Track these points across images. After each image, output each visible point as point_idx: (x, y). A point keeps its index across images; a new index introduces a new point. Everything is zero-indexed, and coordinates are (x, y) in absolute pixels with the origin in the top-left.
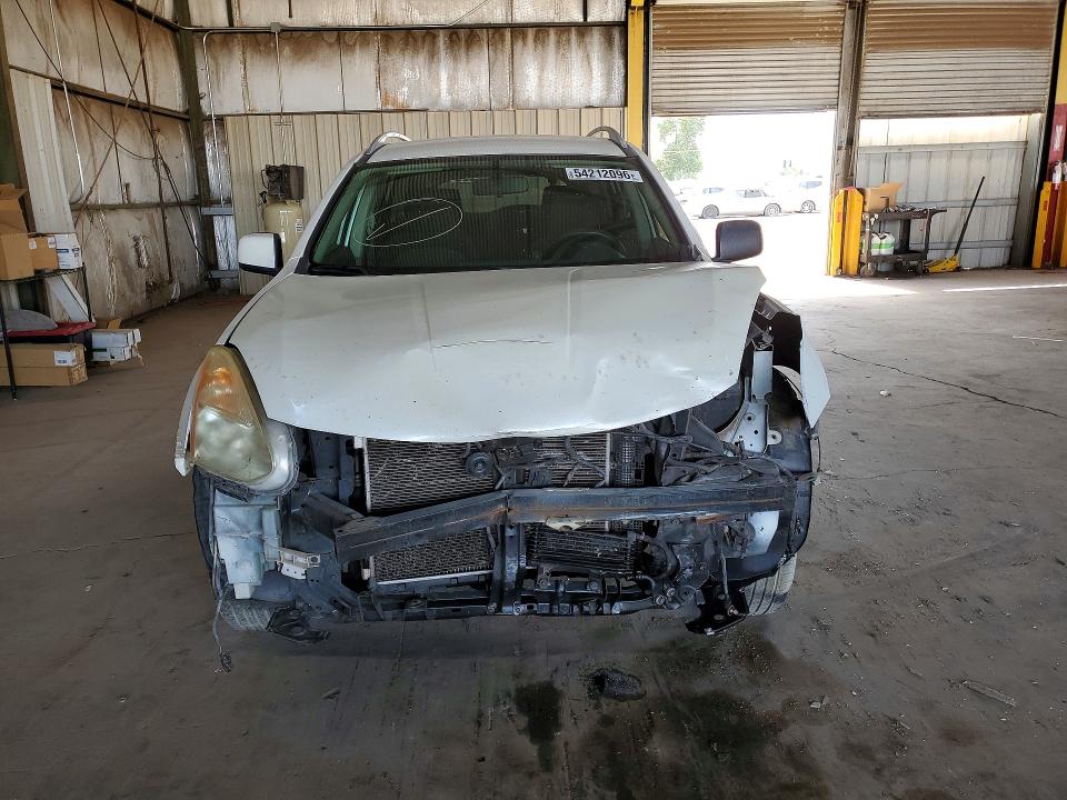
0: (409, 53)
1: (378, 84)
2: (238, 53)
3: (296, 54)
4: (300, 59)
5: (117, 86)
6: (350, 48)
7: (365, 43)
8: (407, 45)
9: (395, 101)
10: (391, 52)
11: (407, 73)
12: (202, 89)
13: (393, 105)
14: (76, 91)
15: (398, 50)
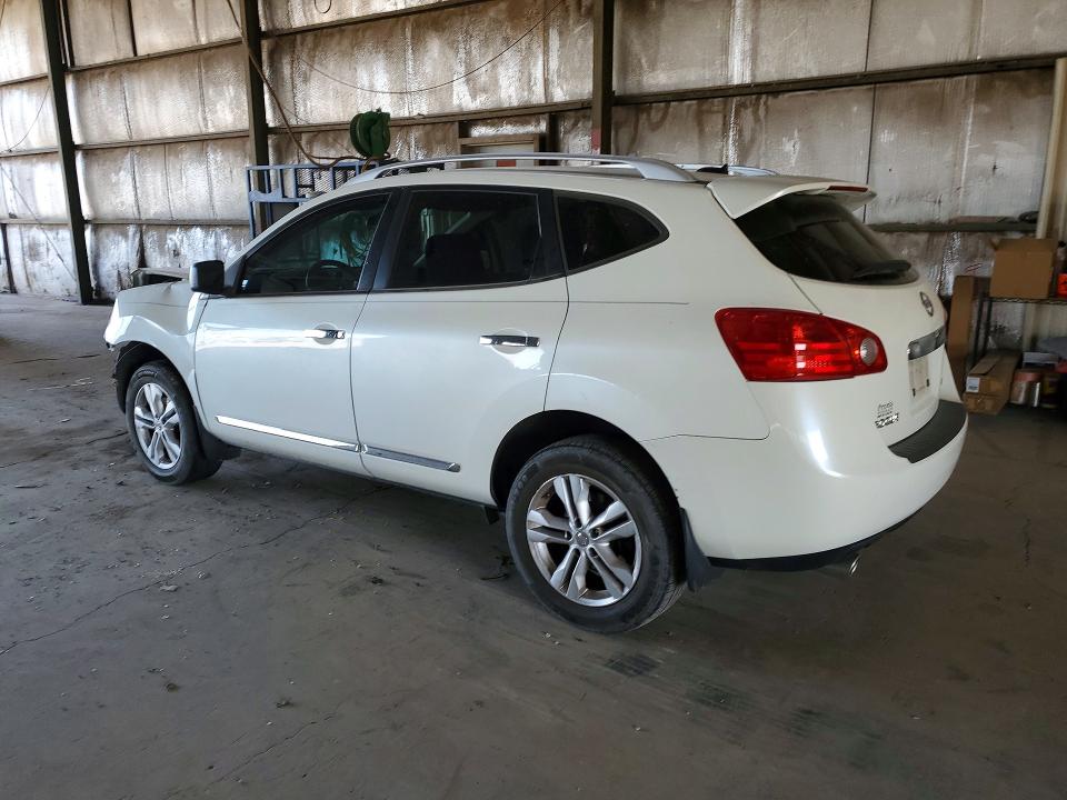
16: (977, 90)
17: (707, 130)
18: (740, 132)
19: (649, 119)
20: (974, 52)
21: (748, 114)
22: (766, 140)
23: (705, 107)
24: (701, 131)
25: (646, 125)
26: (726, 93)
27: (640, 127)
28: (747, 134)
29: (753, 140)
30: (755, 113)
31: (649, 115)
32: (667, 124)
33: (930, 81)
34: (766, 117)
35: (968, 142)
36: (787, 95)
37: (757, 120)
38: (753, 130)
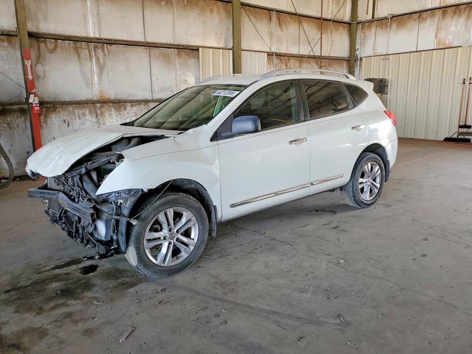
0: (455, 18)
1: (436, 36)
2: (373, 29)
3: (398, 27)
4: (400, 28)
5: (305, 51)
6: (425, 19)
7: (433, 16)
8: (455, 13)
9: (444, 43)
10: (446, 18)
11: (453, 28)
12: (357, 47)
13: (443, 45)
14: (279, 55)
15: (450, 17)
16: (177, 54)
17: (82, 56)
18: (98, 59)
19: (46, 47)
20: (175, 41)
21: (100, 52)
22: (110, 64)
23: (78, 45)
24: (79, 57)
25: (45, 50)
26: (88, 40)
27: (42, 50)
28: (101, 61)
29: (104, 64)
30: (103, 51)
31: (46, 44)
32: (58, 50)
33: (163, 48)
34: (108, 54)
35: (178, 71)
36: (115, 45)
37: (105, 55)
38: (104, 60)
